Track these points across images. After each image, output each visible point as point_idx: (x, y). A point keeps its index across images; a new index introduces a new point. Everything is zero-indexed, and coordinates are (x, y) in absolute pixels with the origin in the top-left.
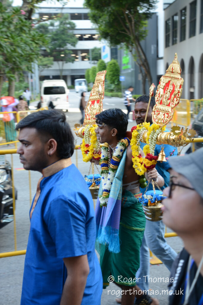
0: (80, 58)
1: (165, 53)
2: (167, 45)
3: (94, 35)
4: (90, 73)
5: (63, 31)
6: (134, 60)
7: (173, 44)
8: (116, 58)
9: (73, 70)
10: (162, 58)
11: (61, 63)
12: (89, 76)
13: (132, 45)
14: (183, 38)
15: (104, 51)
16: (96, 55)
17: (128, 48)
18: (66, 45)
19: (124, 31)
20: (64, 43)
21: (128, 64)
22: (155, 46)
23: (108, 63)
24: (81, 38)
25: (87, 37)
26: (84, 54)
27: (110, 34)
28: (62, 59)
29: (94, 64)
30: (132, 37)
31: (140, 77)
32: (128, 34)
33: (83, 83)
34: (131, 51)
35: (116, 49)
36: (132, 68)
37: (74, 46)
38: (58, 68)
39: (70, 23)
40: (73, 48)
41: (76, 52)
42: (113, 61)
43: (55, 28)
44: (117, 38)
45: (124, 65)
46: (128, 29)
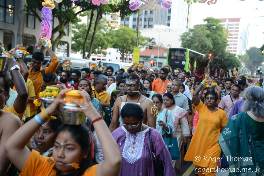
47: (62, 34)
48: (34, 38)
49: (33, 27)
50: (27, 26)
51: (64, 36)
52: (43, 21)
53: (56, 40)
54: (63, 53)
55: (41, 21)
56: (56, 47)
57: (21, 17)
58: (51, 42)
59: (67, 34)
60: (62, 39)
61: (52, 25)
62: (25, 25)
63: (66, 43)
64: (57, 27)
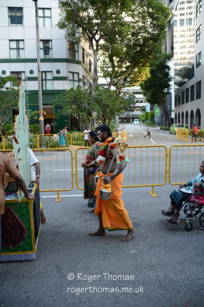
0: (136, 110)
1: (175, 109)
2: (176, 106)
3: (143, 100)
4: (141, 116)
5: (130, 99)
6: (161, 111)
7: (178, 105)
8: (153, 110)
9: (133, 115)
10: (173, 111)
11: (128, 112)
12: (140, 118)
13: (160, 105)
14: (183, 103)
15: (147, 107)
16: (143, 109)
17: (158, 106)
18: (131, 105)
19: (157, 99)
20: (130, 104)
21: (158, 113)
22: (170, 106)
23: (149, 112)
24: (137, 102)
25: (139, 101)
26: (138, 108)
27: (151, 100)
28: (129, 111)
29: (142, 112)
30: (161, 102)
31: (164, 119)
32: (159, 100)
33: (138, 121)
34: (160, 108)
35: (153, 107)
36: (160, 114)
37: (134, 105)
38: (127, 114)
39: (133, 96)
40: (133, 106)
41: (135, 107)
42: (151, 111)
43: (127, 98)
44: (154, 102)
45: (156, 113)
46: (159, 98)
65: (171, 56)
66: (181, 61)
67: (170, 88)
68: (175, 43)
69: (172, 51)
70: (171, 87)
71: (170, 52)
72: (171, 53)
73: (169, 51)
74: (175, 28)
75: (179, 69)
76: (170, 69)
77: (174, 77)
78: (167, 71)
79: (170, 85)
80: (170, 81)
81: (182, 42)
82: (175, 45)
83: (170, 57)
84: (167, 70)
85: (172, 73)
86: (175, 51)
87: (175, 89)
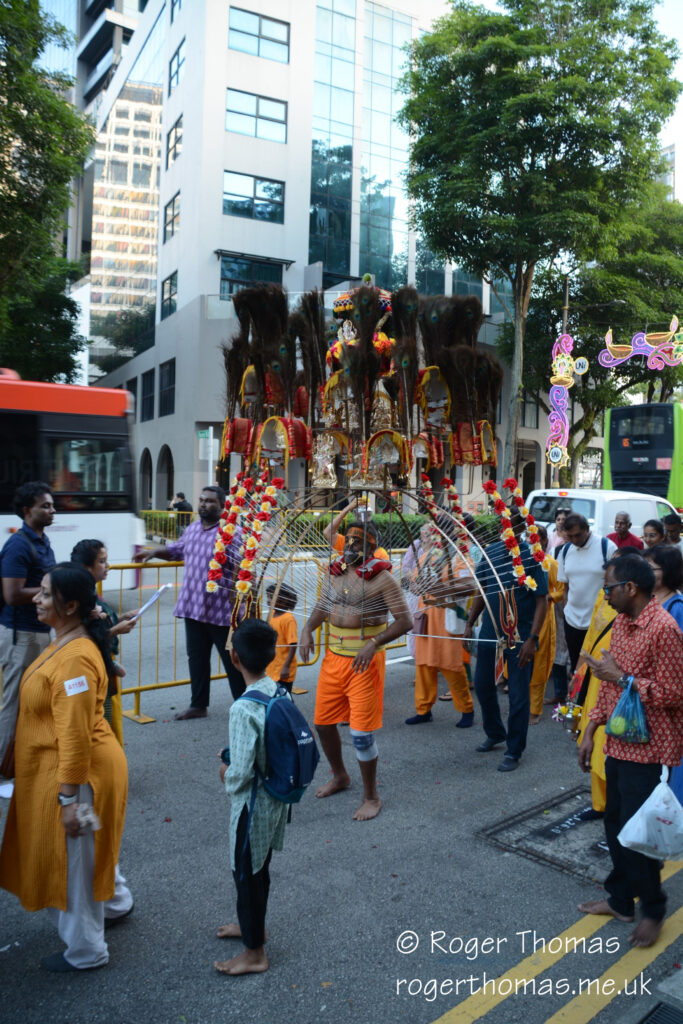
47: (590, 433)
48: (536, 445)
49: (534, 425)
50: (524, 425)
51: (594, 438)
52: (553, 412)
53: (578, 447)
54: (594, 471)
55: (548, 412)
56: (579, 460)
57: (511, 411)
58: (569, 452)
59: (600, 433)
60: (590, 444)
61: (570, 418)
62: (520, 423)
63: (600, 450)
64: (580, 422)
65: (83, 271)
66: (112, 290)
67: (76, 374)
68: (97, 231)
69: (86, 255)
70: (77, 370)
71: (79, 257)
72: (81, 261)
73: (73, 254)
74: (98, 185)
75: (105, 315)
76: (79, 312)
77: (89, 338)
78: (68, 318)
79: (77, 364)
80: (78, 350)
81: (118, 233)
82: (95, 236)
83: (78, 273)
84: (67, 314)
85: (82, 327)
86: (94, 254)
87: (91, 376)
